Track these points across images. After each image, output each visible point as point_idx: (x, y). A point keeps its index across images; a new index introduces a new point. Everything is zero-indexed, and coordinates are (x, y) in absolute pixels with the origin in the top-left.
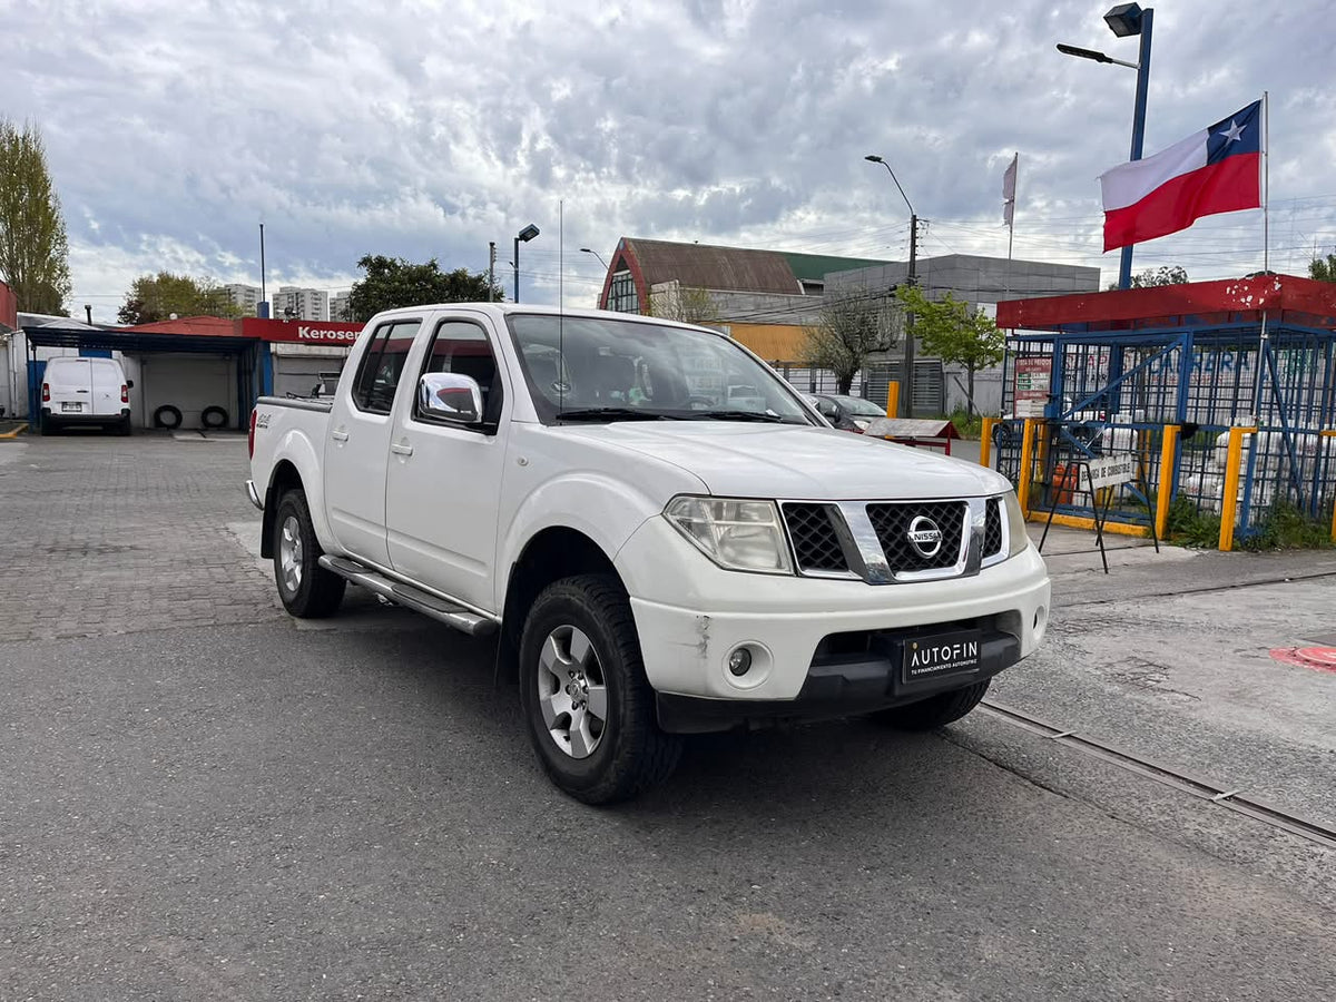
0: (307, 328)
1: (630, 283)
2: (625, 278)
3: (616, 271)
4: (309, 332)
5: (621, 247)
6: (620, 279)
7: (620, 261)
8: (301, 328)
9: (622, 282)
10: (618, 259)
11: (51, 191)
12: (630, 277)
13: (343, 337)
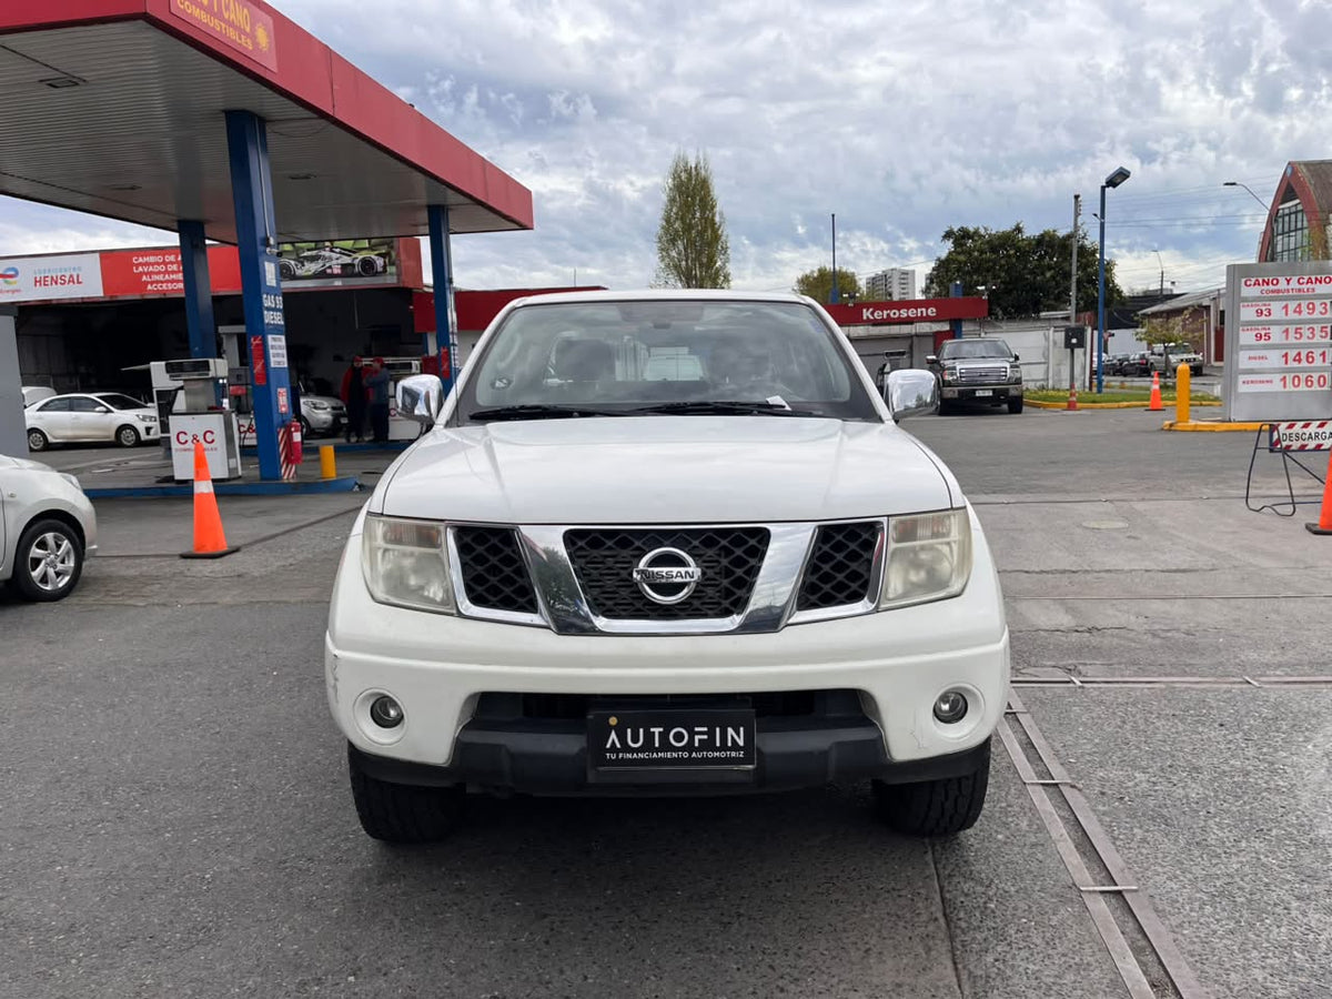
0: (871, 310)
1: (1300, 216)
2: (1293, 209)
3: (1282, 203)
4: (872, 313)
5: (1289, 171)
6: (1287, 211)
7: (1287, 191)
8: (865, 310)
9: (1289, 215)
10: (1284, 186)
11: (717, 209)
12: (1300, 207)
13: (897, 316)
